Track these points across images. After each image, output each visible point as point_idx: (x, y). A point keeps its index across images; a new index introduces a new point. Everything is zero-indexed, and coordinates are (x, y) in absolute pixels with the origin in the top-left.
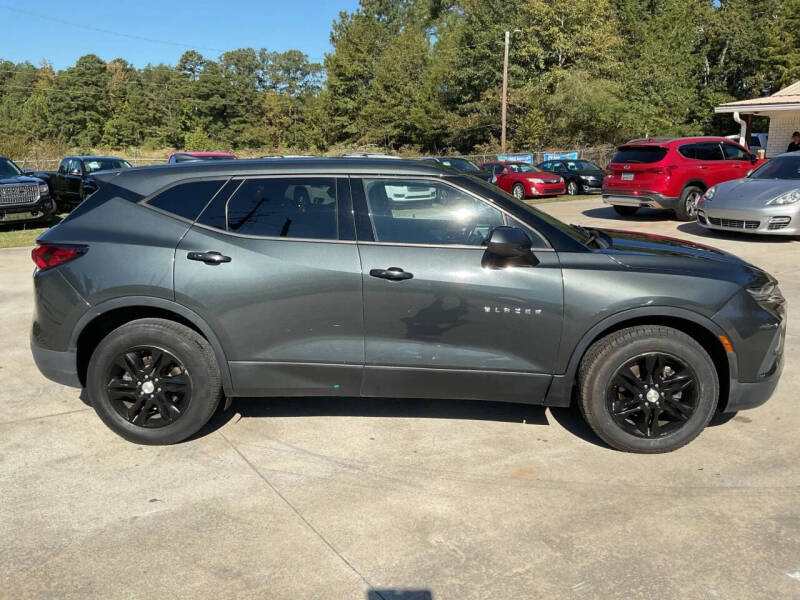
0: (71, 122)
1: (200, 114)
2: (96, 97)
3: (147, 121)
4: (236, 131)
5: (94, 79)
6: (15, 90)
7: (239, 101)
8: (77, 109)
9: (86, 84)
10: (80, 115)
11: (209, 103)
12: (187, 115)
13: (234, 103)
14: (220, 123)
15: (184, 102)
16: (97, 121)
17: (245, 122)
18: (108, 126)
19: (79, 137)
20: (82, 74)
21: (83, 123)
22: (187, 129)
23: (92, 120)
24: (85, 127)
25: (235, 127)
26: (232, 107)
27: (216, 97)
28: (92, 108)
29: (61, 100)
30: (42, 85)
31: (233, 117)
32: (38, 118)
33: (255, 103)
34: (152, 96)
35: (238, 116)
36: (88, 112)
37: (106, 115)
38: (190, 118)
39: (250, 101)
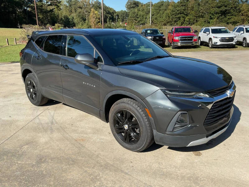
0: (176, 18)
1: (217, 13)
2: (184, 10)
3: (199, 16)
4: (229, 19)
5: (184, 4)
6: (163, 9)
7: (232, 8)
8: (178, 14)
9: (182, 6)
10: (179, 16)
11: (220, 9)
12: (212, 14)
13: (229, 9)
14: (223, 16)
15: (211, 9)
16: (184, 17)
17: (233, 15)
18: (187, 19)
19: (178, 22)
20: (181, 3)
21: (179, 18)
22: (211, 18)
23: (182, 17)
24: (180, 19)
25: (228, 17)
26: (229, 10)
27: (223, 7)
28: (183, 13)
29: (174, 11)
30: (170, 7)
31: (229, 14)
32: (167, 17)
33: (238, 8)
34: (202, 8)
35: (230, 13)
36: (181, 15)
37: (187, 15)
38: (213, 15)
39: (235, 7)
